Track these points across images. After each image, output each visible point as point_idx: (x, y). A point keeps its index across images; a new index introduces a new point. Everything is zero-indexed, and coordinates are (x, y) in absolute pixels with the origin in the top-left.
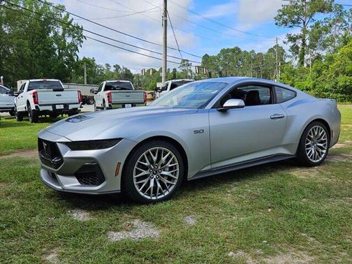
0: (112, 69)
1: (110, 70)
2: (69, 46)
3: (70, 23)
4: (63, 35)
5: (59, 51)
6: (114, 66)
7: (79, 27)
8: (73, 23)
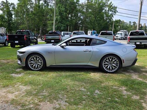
0: (132, 24)
1: (131, 24)
2: (110, 16)
3: (111, 6)
4: (108, 11)
5: (106, 18)
6: (133, 22)
7: (115, 7)
8: (113, 6)
